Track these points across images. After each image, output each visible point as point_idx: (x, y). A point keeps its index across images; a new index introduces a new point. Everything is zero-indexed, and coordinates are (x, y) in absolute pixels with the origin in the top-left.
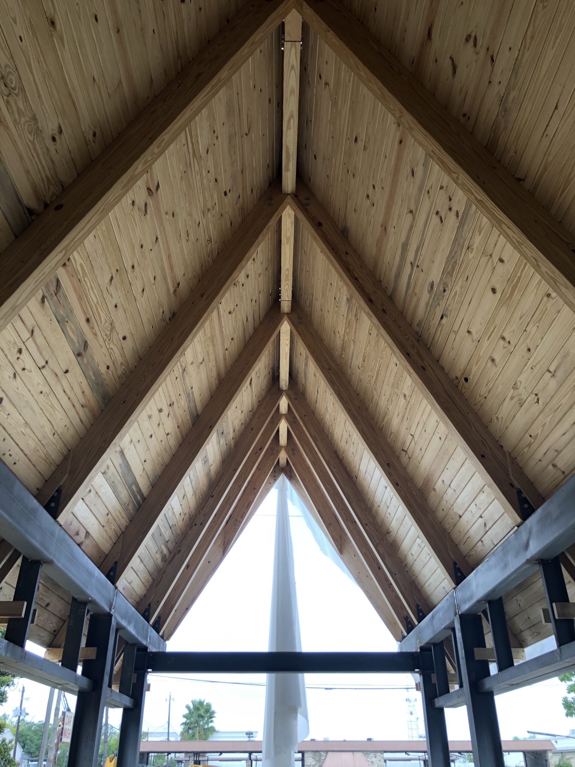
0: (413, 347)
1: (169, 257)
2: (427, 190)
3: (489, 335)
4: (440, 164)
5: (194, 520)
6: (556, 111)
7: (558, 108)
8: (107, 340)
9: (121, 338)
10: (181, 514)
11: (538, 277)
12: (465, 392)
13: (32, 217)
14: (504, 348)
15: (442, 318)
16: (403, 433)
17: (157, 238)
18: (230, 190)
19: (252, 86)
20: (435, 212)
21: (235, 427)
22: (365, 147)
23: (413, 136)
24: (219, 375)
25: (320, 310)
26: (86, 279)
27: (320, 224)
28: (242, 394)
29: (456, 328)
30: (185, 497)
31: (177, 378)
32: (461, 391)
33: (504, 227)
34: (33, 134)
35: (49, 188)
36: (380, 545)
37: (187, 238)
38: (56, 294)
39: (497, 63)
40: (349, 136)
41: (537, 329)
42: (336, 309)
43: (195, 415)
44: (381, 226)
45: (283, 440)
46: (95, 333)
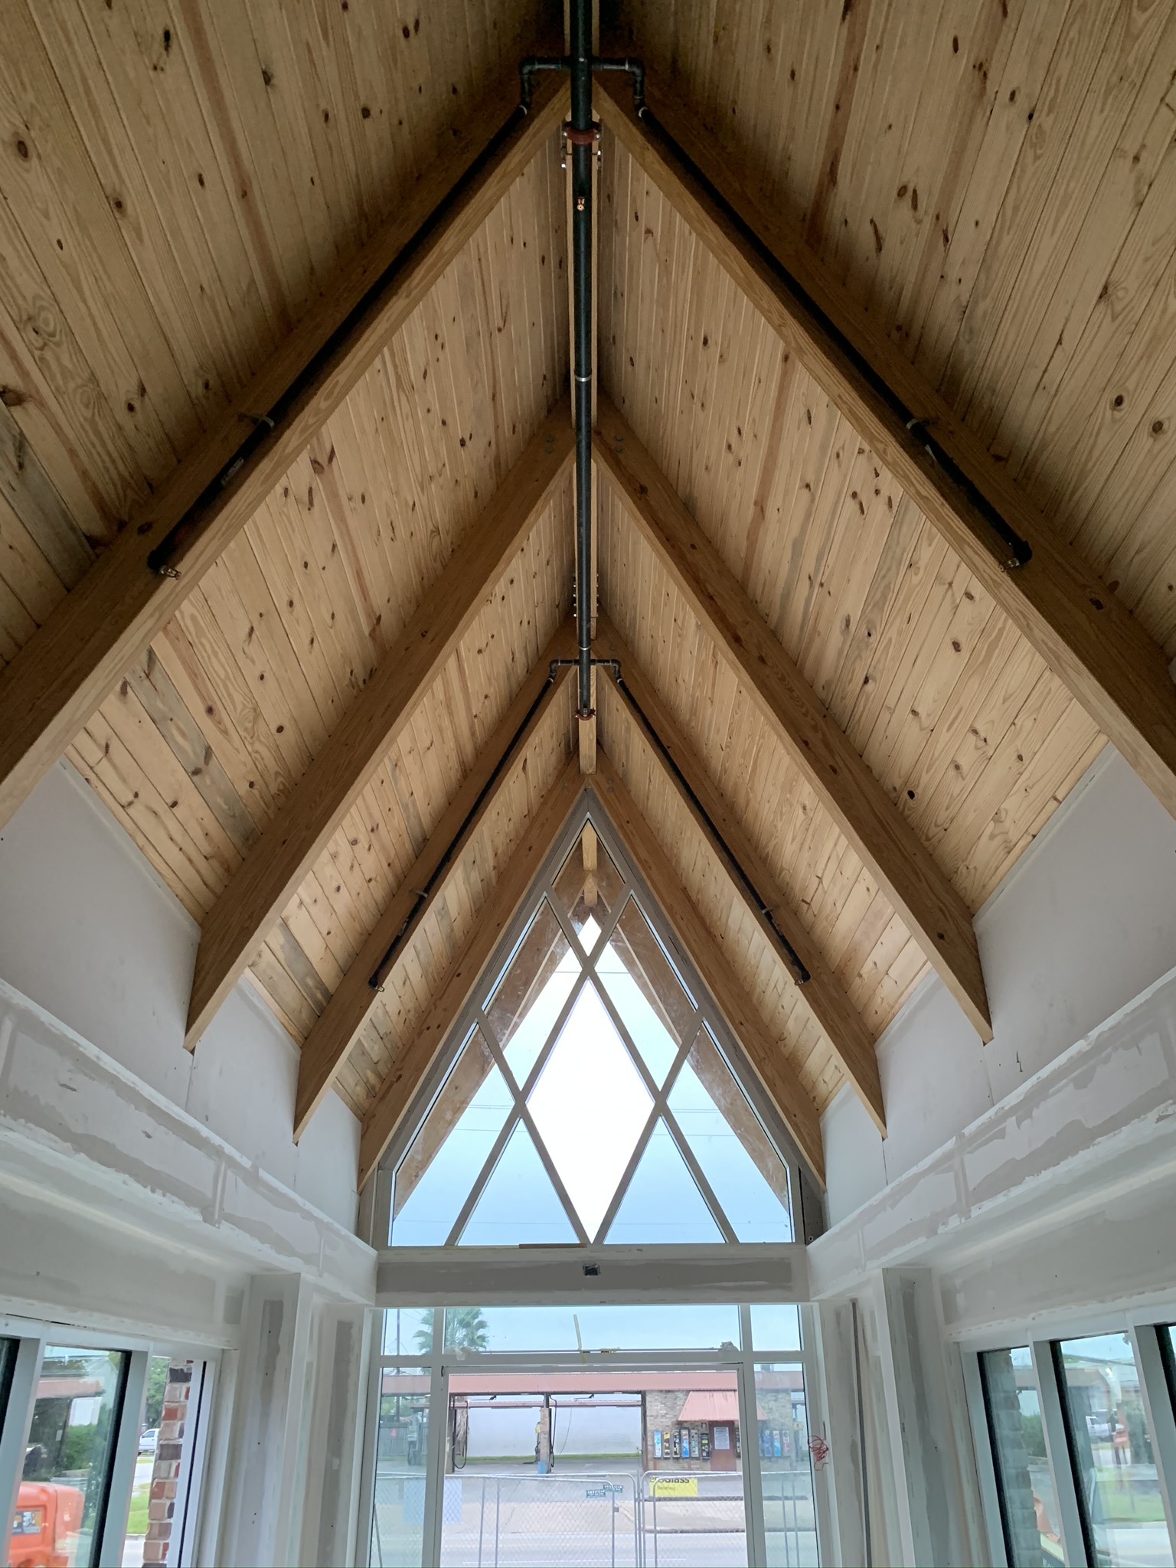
0: (815, 728)
1: (359, 575)
2: (835, 451)
3: (949, 723)
4: (853, 421)
5: (425, 1020)
6: (1059, 347)
7: (1063, 342)
8: (249, 738)
9: (274, 729)
10: (400, 1012)
11: (1026, 644)
12: (909, 816)
13: (98, 551)
14: (977, 748)
15: (866, 681)
16: (803, 871)
17: (334, 546)
18: (471, 435)
19: (506, 239)
20: (850, 493)
21: (497, 848)
22: (721, 356)
23: (805, 365)
24: (462, 763)
25: (649, 638)
26: (204, 641)
27: (643, 490)
28: (509, 791)
29: (891, 702)
30: (408, 982)
31: (382, 782)
32: (902, 813)
33: (968, 550)
34: (91, 406)
35: (125, 495)
36: (767, 1061)
37: (392, 535)
38: (148, 676)
39: (954, 245)
40: (692, 331)
41: (1034, 724)
42: (679, 640)
43: (421, 839)
44: (756, 503)
45: (590, 859)
46: (223, 728)
